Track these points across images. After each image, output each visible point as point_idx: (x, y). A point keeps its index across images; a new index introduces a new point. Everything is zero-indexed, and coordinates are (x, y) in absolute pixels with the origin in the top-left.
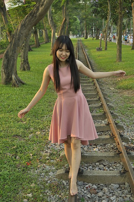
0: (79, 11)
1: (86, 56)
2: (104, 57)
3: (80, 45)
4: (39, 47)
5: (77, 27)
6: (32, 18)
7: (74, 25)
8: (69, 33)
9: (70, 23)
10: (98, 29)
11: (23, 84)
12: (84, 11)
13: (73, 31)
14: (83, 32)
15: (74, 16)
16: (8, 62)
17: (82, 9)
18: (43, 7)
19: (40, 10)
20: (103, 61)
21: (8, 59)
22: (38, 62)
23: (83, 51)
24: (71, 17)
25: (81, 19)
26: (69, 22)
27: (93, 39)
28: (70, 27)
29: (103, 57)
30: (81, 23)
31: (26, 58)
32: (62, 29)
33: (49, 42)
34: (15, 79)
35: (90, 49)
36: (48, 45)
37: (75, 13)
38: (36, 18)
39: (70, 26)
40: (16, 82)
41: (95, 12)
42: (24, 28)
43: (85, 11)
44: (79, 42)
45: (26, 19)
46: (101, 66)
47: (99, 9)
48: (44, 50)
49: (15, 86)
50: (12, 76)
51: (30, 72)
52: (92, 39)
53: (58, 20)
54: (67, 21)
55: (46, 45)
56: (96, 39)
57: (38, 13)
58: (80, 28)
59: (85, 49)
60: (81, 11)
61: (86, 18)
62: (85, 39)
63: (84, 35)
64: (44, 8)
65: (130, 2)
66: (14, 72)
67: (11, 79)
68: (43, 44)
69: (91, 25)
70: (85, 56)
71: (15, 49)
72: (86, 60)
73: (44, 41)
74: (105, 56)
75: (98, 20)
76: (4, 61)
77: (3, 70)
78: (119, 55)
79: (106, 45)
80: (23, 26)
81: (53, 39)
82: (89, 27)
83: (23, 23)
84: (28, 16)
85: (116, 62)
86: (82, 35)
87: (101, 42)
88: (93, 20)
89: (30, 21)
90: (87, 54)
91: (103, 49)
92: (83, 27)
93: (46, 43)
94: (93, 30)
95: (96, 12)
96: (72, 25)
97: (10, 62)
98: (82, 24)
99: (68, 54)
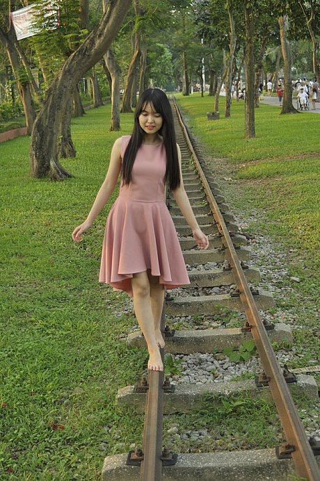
0: (168, 31)
1: (185, 129)
2: (222, 130)
4: (82, 116)
5: (165, 68)
6: (82, 59)
7: (158, 64)
9: (148, 60)
10: (213, 73)
11: (70, 176)
12: (180, 32)
13: (156, 77)
14: (180, 78)
15: (158, 44)
16: (43, 138)
17: (176, 27)
18: (102, 38)
19: (96, 44)
20: (219, 137)
21: (41, 132)
22: (88, 144)
23: (179, 121)
24: (151, 48)
25: (175, 50)
26: (147, 58)
27: (202, 96)
28: (148, 70)
29: (219, 130)
30: (173, 58)
31: (66, 134)
32: (132, 74)
33: (103, 105)
34: (55, 168)
35: (194, 117)
36: (101, 110)
37: (160, 38)
38: (89, 59)
39: (150, 67)
40: (58, 172)
41: (204, 33)
42: (69, 77)
43: (184, 33)
45: (72, 60)
46: (213, 146)
47: (211, 27)
48: (96, 121)
49: (55, 179)
50: (49, 162)
51: (77, 159)
53: (121, 54)
54: (143, 57)
55: (96, 111)
56: (210, 95)
57: (93, 50)
58: (172, 71)
59: (183, 117)
60: (173, 32)
61: (186, 47)
62: (184, 95)
63: (181, 87)
64: (103, 41)
66: (53, 155)
67: (48, 168)
68: (90, 109)
69: (196, 62)
70: (183, 130)
71: (54, 115)
72: (185, 137)
73: (91, 102)
74: (224, 128)
75: (212, 52)
76: (34, 137)
77: (34, 153)
78: (249, 124)
79: (228, 107)
80: (67, 72)
81: (114, 97)
82: (193, 68)
83: (67, 67)
84: (75, 55)
85: (244, 138)
86: (179, 87)
87: (217, 101)
88: (201, 53)
89: (78, 64)
90: (188, 126)
91: (222, 116)
92: (179, 67)
93: (97, 106)
94: (203, 76)
95: (205, 35)
96: (153, 64)
97: (46, 138)
98: (177, 62)
99: (159, 121)
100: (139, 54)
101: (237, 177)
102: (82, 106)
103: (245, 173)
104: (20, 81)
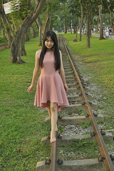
0: (59, 11)
1: (65, 45)
3: (61, 38)
4: (29, 41)
5: (58, 24)
7: (55, 22)
8: (51, 29)
9: (52, 21)
10: (75, 25)
11: (24, 62)
12: (63, 11)
13: (55, 27)
14: (64, 27)
15: (55, 15)
16: (14, 49)
17: (62, 9)
18: (35, 13)
19: (33, 15)
20: (77, 48)
21: (14, 47)
22: (31, 51)
23: (63, 43)
24: (53, 16)
25: (62, 17)
28: (52, 24)
29: (77, 46)
30: (61, 20)
31: (23, 48)
32: (46, 26)
33: (36, 37)
34: (19, 59)
35: (68, 41)
36: (35, 39)
37: (56, 13)
38: (31, 21)
39: (53, 23)
40: (20, 61)
41: (72, 11)
42: (24, 27)
44: (60, 36)
45: (25, 21)
46: (75, 51)
47: (74, 9)
49: (19, 63)
50: (17, 57)
51: (27, 56)
52: (71, 33)
53: (42, 19)
54: (50, 20)
55: (34, 39)
56: (74, 33)
57: (32, 18)
58: (60, 25)
59: (65, 41)
60: (61, 11)
61: (65, 16)
62: (65, 33)
63: (64, 30)
64: (36, 14)
65: (96, 5)
66: (18, 55)
67: (17, 59)
68: (32, 38)
69: (69, 22)
71: (19, 40)
72: (65, 48)
73: (32, 36)
74: (79, 45)
75: (75, 18)
76: (12, 48)
77: (11, 54)
78: (88, 43)
79: (81, 37)
81: (40, 34)
82: (68, 23)
83: (23, 24)
84: (26, 19)
85: (86, 48)
87: (77, 35)
88: (71, 18)
89: (27, 22)
90: (66, 44)
91: (79, 40)
92: (63, 23)
93: (34, 37)
94: (72, 26)
96: (54, 22)
97: (16, 49)
98: (62, 21)
99: (53, 44)
100: (49, 19)
101: (84, 62)
102: (28, 37)
103: (87, 61)
104: (6, 28)
